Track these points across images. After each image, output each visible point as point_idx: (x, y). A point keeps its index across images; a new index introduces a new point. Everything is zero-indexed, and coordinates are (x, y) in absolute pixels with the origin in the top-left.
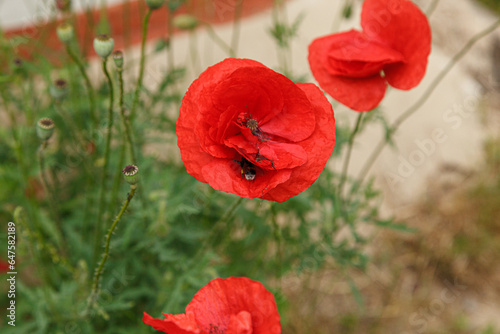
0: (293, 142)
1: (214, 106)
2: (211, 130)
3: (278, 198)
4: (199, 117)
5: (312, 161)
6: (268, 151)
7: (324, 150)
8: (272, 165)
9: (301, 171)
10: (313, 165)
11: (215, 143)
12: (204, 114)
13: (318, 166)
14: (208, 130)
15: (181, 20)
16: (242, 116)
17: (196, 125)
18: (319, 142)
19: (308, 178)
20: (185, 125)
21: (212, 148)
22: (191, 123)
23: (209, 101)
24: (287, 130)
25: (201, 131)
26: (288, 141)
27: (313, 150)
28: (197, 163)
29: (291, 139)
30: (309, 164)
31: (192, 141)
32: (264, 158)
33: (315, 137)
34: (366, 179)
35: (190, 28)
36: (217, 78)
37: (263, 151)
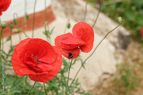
0: (49, 64)
1: (23, 52)
2: (22, 59)
3: (44, 81)
4: (18, 55)
5: (54, 70)
6: (40, 66)
7: (59, 66)
8: (42, 70)
9: (51, 72)
10: (55, 71)
11: (24, 63)
12: (20, 54)
13: (57, 71)
14: (21, 58)
15: (15, 30)
16: (32, 55)
17: (17, 57)
18: (57, 64)
19: (53, 75)
20: (14, 58)
21: (22, 64)
22: (16, 57)
23: (22, 50)
24: (47, 60)
25: (19, 59)
26: (47, 64)
27: (55, 66)
28: (18, 70)
29: (48, 63)
30: (54, 71)
31: (16, 63)
32: (39, 68)
33: (56, 62)
34: (76, 79)
35: (18, 32)
36: (25, 44)
37: (39, 66)
